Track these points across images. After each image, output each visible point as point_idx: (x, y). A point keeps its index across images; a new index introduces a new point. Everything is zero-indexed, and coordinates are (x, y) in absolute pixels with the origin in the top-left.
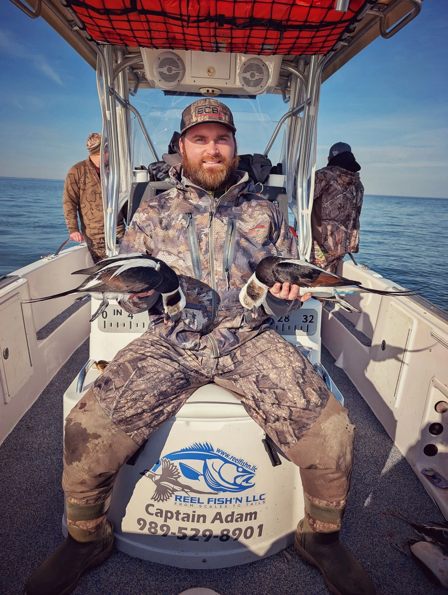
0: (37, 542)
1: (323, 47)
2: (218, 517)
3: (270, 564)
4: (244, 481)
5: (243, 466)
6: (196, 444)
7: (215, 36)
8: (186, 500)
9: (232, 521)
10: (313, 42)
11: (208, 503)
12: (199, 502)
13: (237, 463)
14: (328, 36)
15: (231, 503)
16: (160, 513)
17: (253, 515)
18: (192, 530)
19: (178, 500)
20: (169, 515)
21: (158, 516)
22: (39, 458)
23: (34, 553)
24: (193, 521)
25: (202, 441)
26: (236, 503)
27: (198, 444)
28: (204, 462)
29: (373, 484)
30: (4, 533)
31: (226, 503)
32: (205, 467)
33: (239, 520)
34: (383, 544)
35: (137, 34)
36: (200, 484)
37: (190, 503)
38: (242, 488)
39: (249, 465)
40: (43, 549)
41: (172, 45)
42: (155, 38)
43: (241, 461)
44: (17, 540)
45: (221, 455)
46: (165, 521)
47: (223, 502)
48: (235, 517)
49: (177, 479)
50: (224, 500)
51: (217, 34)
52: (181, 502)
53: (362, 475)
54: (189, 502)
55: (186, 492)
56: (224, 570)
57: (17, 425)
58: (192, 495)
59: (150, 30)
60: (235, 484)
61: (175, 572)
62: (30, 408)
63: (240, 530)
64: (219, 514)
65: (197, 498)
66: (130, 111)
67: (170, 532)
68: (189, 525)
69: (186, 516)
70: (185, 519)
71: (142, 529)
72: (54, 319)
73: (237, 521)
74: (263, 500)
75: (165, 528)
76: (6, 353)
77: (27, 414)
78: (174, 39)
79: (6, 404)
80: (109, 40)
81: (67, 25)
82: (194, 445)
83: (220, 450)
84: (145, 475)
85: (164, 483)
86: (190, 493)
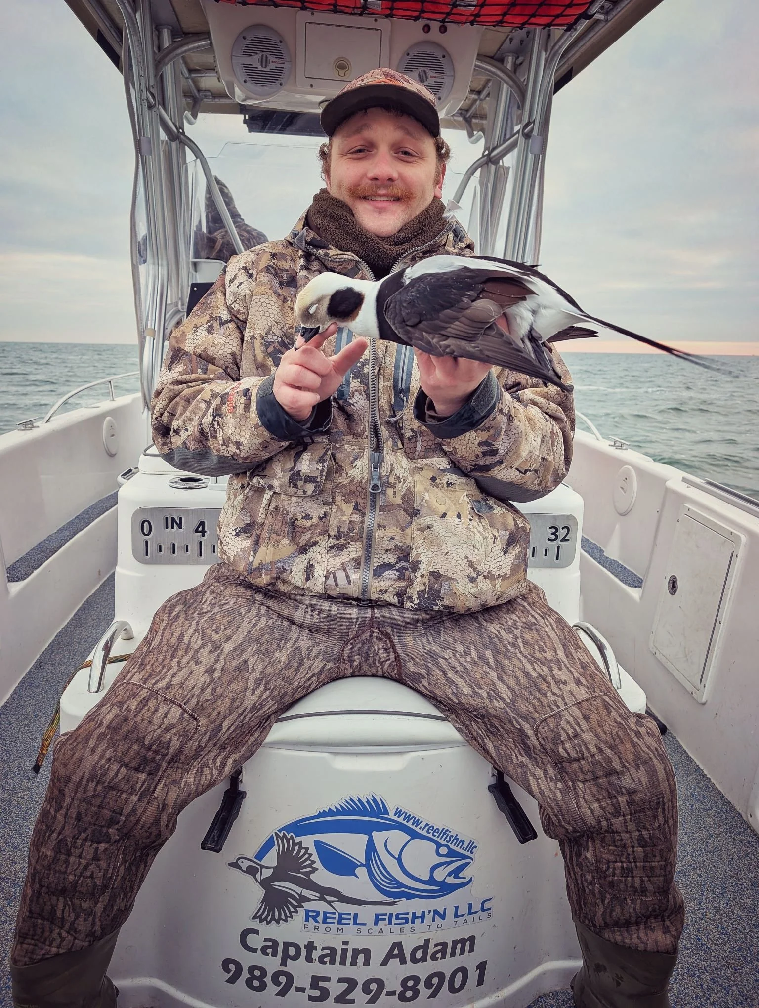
1: (570, 6)
2: (396, 952)
4: (449, 874)
5: (449, 844)
6: (352, 800)
8: (328, 920)
9: (424, 959)
11: (376, 924)
12: (355, 923)
13: (436, 836)
15: (422, 921)
16: (271, 947)
17: (468, 943)
18: (340, 980)
19: (310, 918)
20: (292, 951)
21: (268, 954)
24: (343, 962)
25: (364, 794)
26: (434, 920)
27: (355, 800)
28: (367, 837)
31: (413, 922)
32: (371, 849)
33: (439, 955)
34: (721, 986)
36: (358, 885)
37: (336, 926)
38: (446, 889)
39: (461, 841)
43: (445, 833)
45: (405, 822)
46: (284, 963)
47: (407, 919)
48: (431, 949)
49: (308, 876)
50: (410, 916)
52: (317, 924)
54: (334, 923)
55: (329, 903)
58: (342, 907)
60: (432, 881)
63: (441, 976)
64: (398, 945)
65: (352, 915)
66: (187, 148)
67: (293, 988)
68: (334, 971)
69: (329, 952)
70: (326, 959)
71: (232, 980)
72: (42, 542)
73: (434, 958)
74: (489, 911)
75: (283, 979)
82: (347, 802)
83: (401, 810)
84: (240, 868)
85: (281, 885)
86: (336, 905)
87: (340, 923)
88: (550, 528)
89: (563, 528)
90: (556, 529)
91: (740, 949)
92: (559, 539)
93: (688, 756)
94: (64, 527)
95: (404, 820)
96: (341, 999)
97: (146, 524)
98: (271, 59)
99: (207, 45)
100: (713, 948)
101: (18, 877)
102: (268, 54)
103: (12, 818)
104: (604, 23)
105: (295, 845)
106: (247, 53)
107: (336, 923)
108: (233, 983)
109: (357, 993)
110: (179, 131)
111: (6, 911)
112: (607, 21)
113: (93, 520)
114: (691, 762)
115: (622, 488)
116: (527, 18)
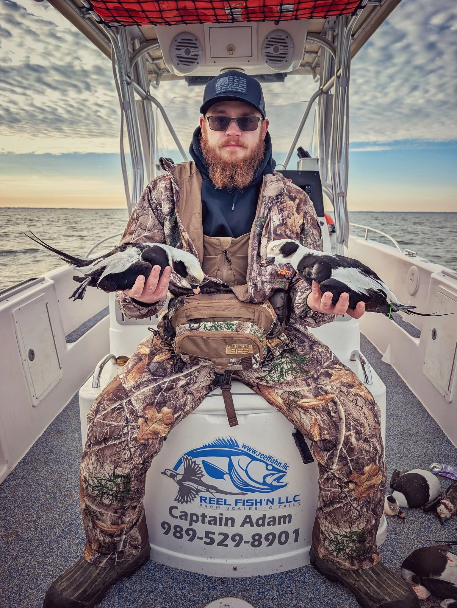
0: (59, 548)
1: (348, 4)
2: (248, 520)
3: (309, 573)
4: (274, 480)
5: (273, 464)
6: (219, 439)
8: (211, 502)
9: (263, 525)
11: (236, 505)
12: (225, 504)
13: (265, 460)
15: (261, 505)
16: (184, 516)
17: (288, 518)
18: (220, 534)
19: (203, 501)
20: (194, 518)
21: (183, 519)
22: (67, 461)
23: (56, 558)
24: (221, 524)
26: (267, 504)
27: (221, 439)
28: (228, 459)
30: (27, 538)
31: (256, 505)
32: (231, 465)
33: (271, 523)
35: (145, 6)
36: (226, 484)
37: (216, 505)
38: (273, 488)
39: (279, 463)
40: (65, 554)
42: (165, 10)
43: (270, 458)
44: (39, 545)
45: (248, 452)
46: (191, 524)
47: (252, 503)
48: (267, 520)
49: (200, 479)
50: (254, 502)
52: (206, 504)
54: (214, 504)
55: (211, 493)
56: (258, 579)
57: (47, 429)
58: (218, 495)
60: (264, 483)
61: (204, 580)
62: (61, 411)
63: (274, 535)
65: (224, 499)
66: (152, 102)
67: (196, 537)
68: (217, 529)
69: (213, 519)
70: (212, 523)
71: (167, 533)
72: (85, 322)
73: (269, 525)
74: (298, 502)
75: (191, 533)
76: (32, 355)
77: (57, 418)
78: (185, 9)
79: (34, 406)
80: (118, 19)
81: (78, 12)
82: (217, 440)
83: (245, 445)
84: (167, 475)
85: (187, 483)
86: (215, 494)
87: (217, 504)
93: (443, 433)
95: (247, 450)
96: (221, 544)
98: (192, 50)
99: (157, 46)
102: (189, 48)
104: (380, 7)
105: (192, 463)
106: (178, 48)
107: (216, 503)
109: (229, 541)
114: (445, 437)
115: (411, 279)
116: (325, 13)
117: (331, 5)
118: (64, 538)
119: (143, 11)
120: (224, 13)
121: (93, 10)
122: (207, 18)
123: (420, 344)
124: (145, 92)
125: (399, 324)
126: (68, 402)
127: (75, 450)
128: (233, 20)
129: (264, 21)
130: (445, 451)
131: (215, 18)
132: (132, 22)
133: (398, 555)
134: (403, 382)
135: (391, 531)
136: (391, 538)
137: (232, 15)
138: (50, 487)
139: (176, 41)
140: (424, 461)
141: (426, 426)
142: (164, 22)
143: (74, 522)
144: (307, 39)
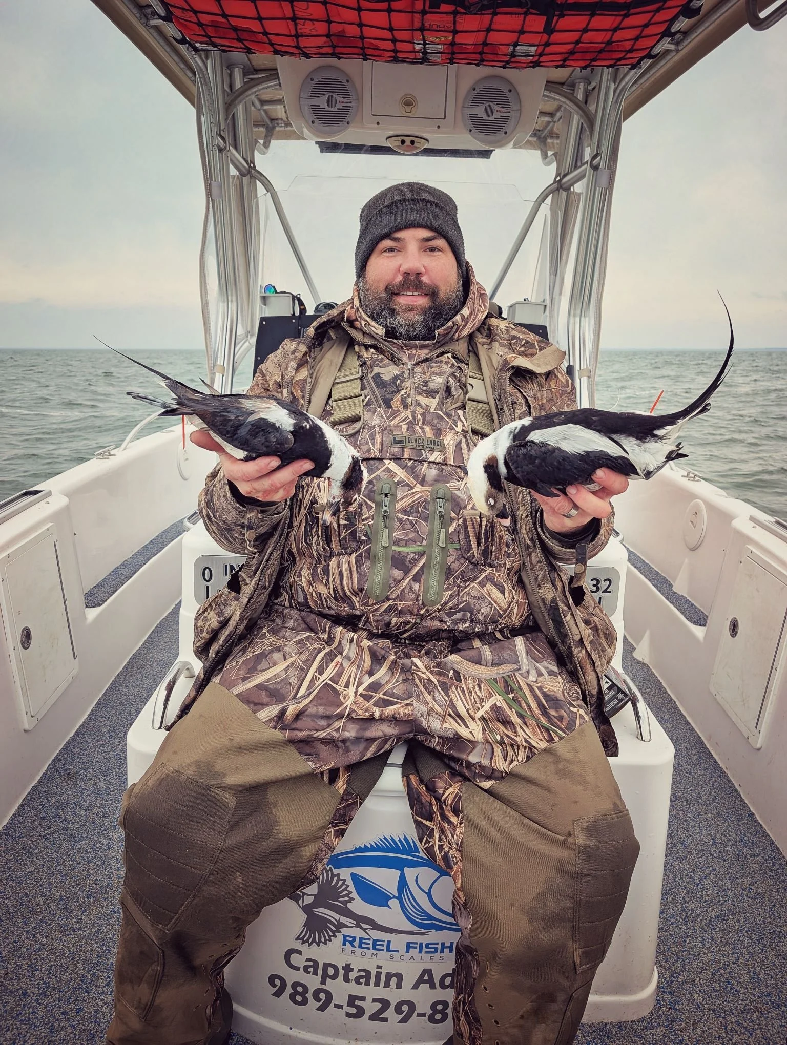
0: (78, 1011)
1: (631, 51)
6: (385, 838)
7: (422, 29)
8: (363, 945)
10: (614, 39)
11: (408, 951)
12: (388, 950)
14: (646, 26)
16: (312, 966)
18: (375, 1000)
19: (347, 943)
20: (331, 971)
21: (309, 973)
22: (86, 835)
23: (72, 1032)
24: (377, 984)
27: (389, 838)
28: (399, 872)
29: (720, 901)
30: (18, 990)
31: (442, 952)
32: (403, 883)
34: (745, 1028)
35: (271, 26)
36: (391, 915)
37: (371, 951)
40: (89, 1024)
41: (338, 50)
42: (304, 34)
44: (40, 1004)
46: (323, 982)
47: (436, 949)
49: (346, 905)
50: (439, 946)
51: (427, 26)
52: (353, 949)
53: (698, 881)
54: (369, 949)
55: (364, 930)
57: (48, 769)
58: (376, 935)
59: (294, 19)
62: (72, 735)
64: (428, 972)
65: (386, 942)
66: (257, 181)
67: (332, 1004)
68: (370, 992)
69: (364, 974)
70: (361, 981)
71: (278, 994)
72: (117, 568)
75: (322, 996)
76: (27, 636)
77: (66, 748)
78: (341, 35)
79: (26, 731)
80: (215, 40)
81: (138, 15)
82: (381, 840)
85: (321, 911)
86: (371, 932)
87: (374, 948)
88: (592, 580)
89: (605, 581)
90: (598, 581)
91: (769, 995)
92: (601, 591)
93: (742, 800)
94: (138, 552)
96: (375, 1017)
97: (207, 571)
98: (338, 98)
99: (276, 85)
100: (742, 992)
101: (92, 889)
102: (334, 95)
103: (87, 833)
104: (675, 53)
105: (333, 876)
106: (315, 94)
107: (371, 948)
108: (278, 997)
109: (390, 1013)
110: (250, 166)
111: (81, 919)
112: (678, 51)
113: (166, 545)
114: (745, 807)
115: (692, 522)
116: (588, 62)
117: (600, 52)
118: (86, 992)
119: (265, 34)
120: (411, 49)
121: (171, 21)
122: (377, 53)
123: (705, 638)
124: (247, 162)
125: (667, 598)
126: (86, 716)
127: (100, 814)
128: (425, 60)
129: (477, 65)
130: (747, 835)
131: (394, 55)
132: (241, 48)
133: (676, 1034)
134: (671, 700)
135: (663, 988)
136: (664, 1000)
137: (425, 53)
138: (56, 887)
139: (312, 80)
140: (712, 853)
141: (713, 785)
142: (300, 54)
143: (103, 959)
144: (544, 95)
